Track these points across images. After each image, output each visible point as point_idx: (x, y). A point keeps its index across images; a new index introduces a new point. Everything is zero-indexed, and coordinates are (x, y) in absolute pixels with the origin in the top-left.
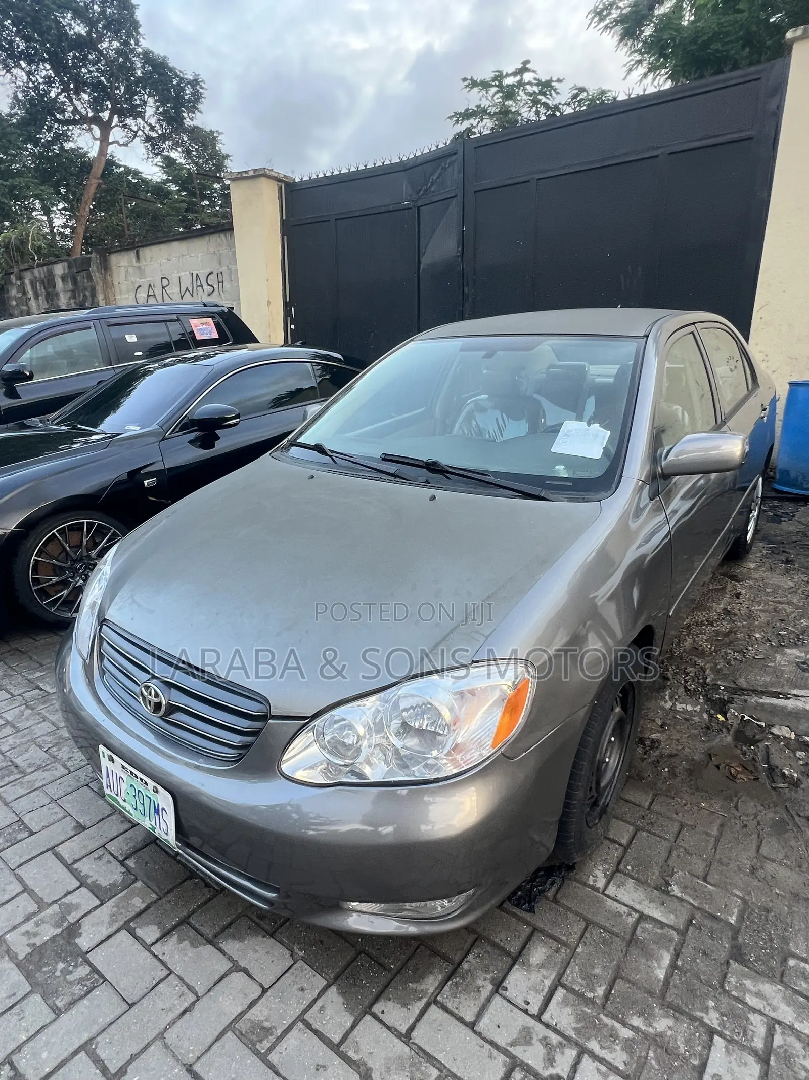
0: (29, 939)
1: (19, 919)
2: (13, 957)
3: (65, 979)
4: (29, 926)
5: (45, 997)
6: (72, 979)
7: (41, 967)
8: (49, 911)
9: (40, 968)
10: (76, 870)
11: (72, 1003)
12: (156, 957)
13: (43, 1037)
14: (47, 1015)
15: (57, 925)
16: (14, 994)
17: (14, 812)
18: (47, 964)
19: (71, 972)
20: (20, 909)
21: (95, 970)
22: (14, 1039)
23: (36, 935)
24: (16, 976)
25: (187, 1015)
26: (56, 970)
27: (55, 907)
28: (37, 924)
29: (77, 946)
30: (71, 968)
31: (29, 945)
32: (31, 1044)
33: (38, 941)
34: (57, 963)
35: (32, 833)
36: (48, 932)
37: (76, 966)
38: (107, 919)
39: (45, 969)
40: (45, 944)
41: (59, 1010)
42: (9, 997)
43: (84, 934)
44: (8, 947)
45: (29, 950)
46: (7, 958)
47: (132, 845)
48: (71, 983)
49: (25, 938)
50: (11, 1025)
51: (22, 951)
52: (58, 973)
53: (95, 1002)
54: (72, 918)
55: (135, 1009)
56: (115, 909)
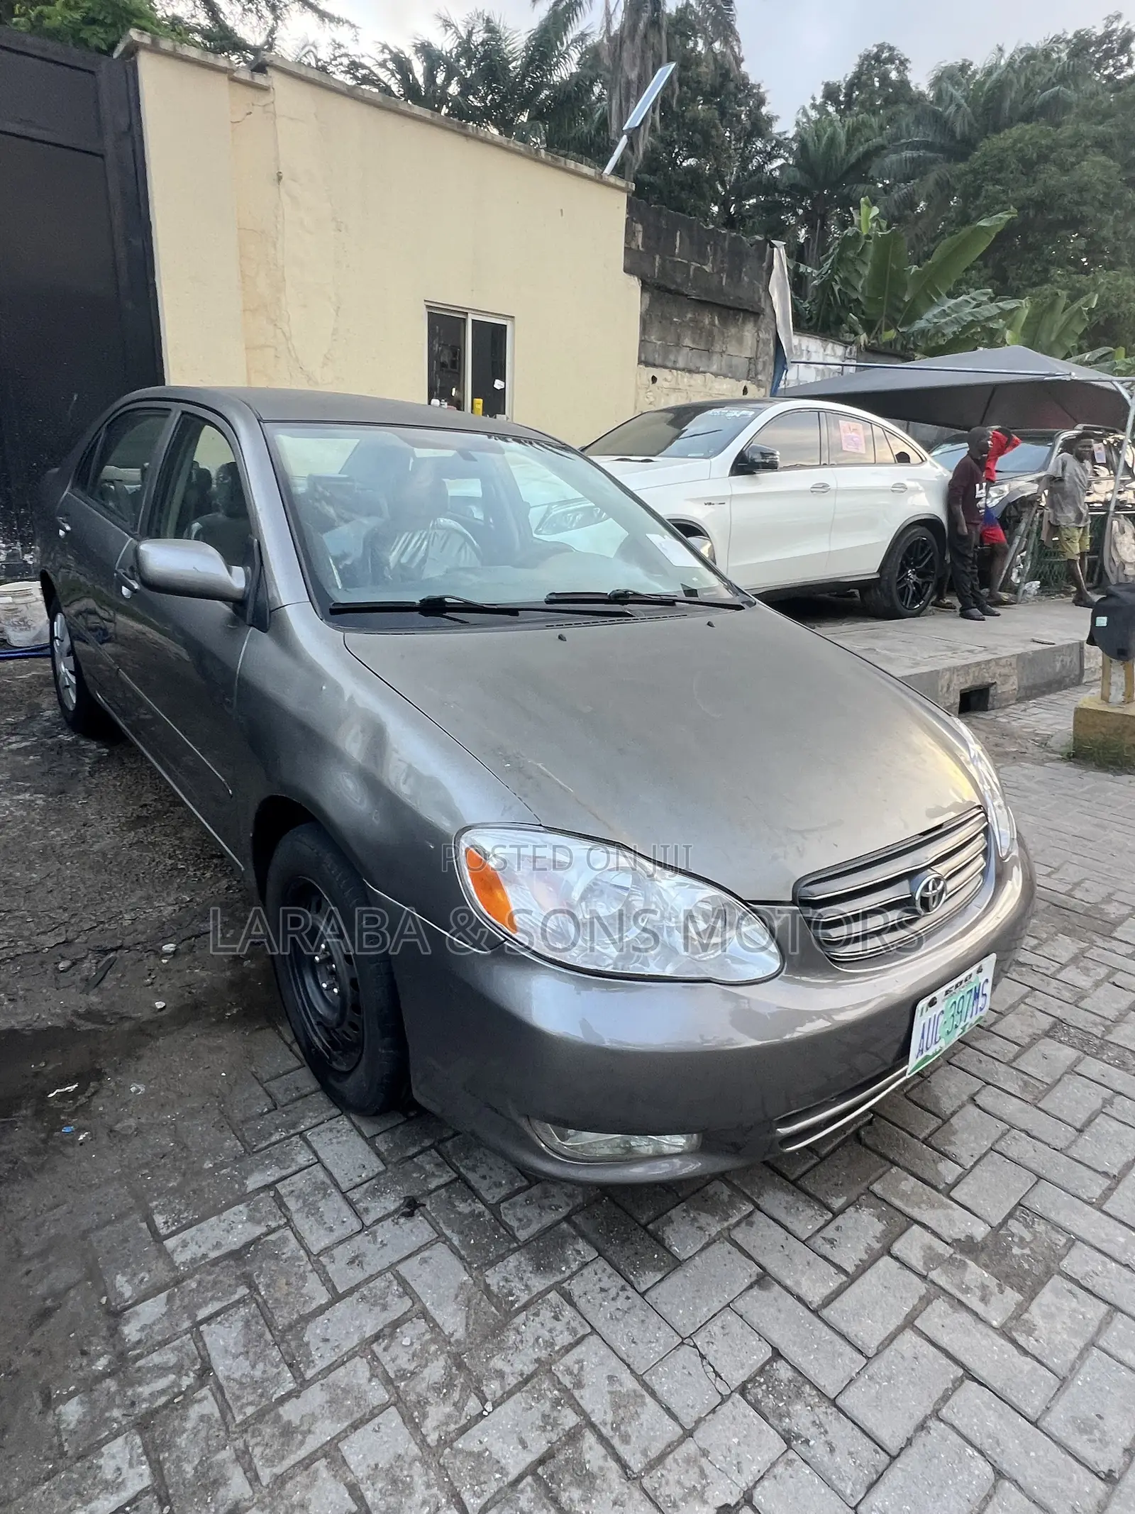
0: (991, 1294)
1: (965, 1317)
2: (1022, 1308)
3: (1031, 1242)
4: (973, 1301)
5: (1061, 1258)
6: (1030, 1235)
7: (1026, 1271)
8: (942, 1281)
9: (1028, 1272)
10: (857, 1266)
11: (1058, 1227)
12: (976, 1163)
13: (1104, 1247)
14: (1080, 1251)
15: (963, 1265)
16: (1070, 1291)
17: (713, 1411)
18: (1020, 1266)
19: (1022, 1239)
20: (947, 1321)
21: (1010, 1215)
22: (1120, 1274)
23: (984, 1287)
24: (1046, 1296)
25: (1034, 1133)
26: (1023, 1255)
27: (933, 1275)
28: (967, 1290)
29: (984, 1239)
30: (1016, 1240)
31: (1002, 1292)
32: (1117, 1256)
33: (992, 1283)
34: (1014, 1256)
35: (777, 1354)
36: (975, 1273)
37: (1013, 1235)
38: (940, 1212)
39: (1026, 1266)
40: (992, 1274)
41: (1069, 1240)
42: (1075, 1296)
43: (969, 1231)
44: (1011, 1318)
45: (1008, 1290)
46: (1026, 1316)
47: (801, 1206)
48: (1035, 1234)
49: (993, 1299)
50: (1106, 1281)
51: (1012, 1297)
52: (1027, 1251)
53: (1049, 1206)
54: (948, 1251)
55: (1043, 1172)
56: (923, 1205)
